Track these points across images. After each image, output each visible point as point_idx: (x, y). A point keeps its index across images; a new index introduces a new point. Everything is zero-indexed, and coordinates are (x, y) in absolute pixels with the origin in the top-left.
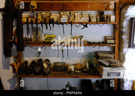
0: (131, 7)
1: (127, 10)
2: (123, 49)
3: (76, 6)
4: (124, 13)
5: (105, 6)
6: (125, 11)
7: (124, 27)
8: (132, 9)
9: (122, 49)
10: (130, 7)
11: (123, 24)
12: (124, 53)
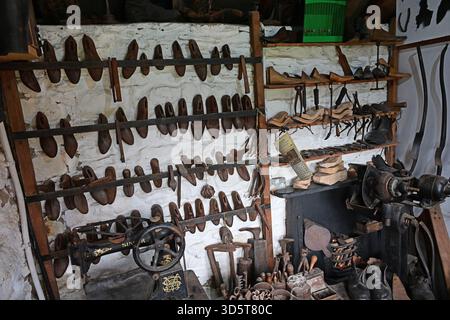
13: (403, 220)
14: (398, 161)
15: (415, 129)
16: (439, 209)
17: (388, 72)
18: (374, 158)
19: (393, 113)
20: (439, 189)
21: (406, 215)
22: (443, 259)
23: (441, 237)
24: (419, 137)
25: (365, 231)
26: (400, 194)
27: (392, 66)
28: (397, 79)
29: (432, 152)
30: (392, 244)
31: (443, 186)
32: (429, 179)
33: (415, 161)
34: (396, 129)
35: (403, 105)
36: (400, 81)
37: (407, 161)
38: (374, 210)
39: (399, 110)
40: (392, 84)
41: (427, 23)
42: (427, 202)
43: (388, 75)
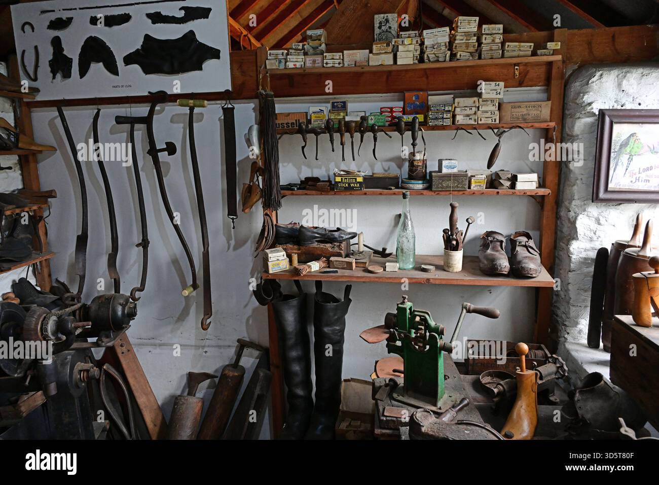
0: (601, 75)
1: (587, 84)
2: (570, 203)
3: (427, 78)
4: (579, 94)
5: (517, 73)
6: (582, 86)
7: (577, 136)
8: (604, 80)
9: (566, 203)
10: (598, 74)
11: (573, 127)
12: (572, 214)
13: (76, 376)
14: (57, 281)
15: (74, 231)
16: (126, 338)
17: (17, 140)
18: (15, 285)
19: (35, 208)
20: (120, 313)
21: (80, 365)
22: (142, 406)
23: (135, 377)
24: (82, 241)
25: (18, 414)
26: (64, 338)
27: (23, 132)
28: (34, 154)
29: (104, 260)
30: (66, 420)
31: (124, 306)
32: (105, 301)
33: (82, 278)
34: (46, 234)
35: (51, 194)
36: (39, 156)
37: (72, 280)
38: (24, 378)
39: (46, 202)
40: (27, 161)
41: (67, 75)
42: (108, 337)
43: (17, 147)
